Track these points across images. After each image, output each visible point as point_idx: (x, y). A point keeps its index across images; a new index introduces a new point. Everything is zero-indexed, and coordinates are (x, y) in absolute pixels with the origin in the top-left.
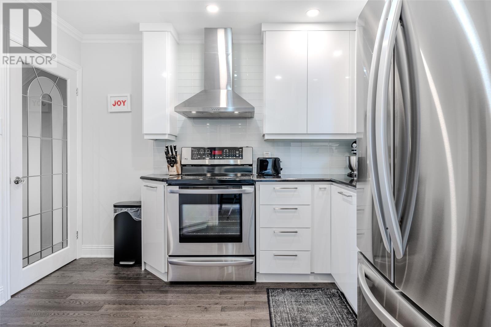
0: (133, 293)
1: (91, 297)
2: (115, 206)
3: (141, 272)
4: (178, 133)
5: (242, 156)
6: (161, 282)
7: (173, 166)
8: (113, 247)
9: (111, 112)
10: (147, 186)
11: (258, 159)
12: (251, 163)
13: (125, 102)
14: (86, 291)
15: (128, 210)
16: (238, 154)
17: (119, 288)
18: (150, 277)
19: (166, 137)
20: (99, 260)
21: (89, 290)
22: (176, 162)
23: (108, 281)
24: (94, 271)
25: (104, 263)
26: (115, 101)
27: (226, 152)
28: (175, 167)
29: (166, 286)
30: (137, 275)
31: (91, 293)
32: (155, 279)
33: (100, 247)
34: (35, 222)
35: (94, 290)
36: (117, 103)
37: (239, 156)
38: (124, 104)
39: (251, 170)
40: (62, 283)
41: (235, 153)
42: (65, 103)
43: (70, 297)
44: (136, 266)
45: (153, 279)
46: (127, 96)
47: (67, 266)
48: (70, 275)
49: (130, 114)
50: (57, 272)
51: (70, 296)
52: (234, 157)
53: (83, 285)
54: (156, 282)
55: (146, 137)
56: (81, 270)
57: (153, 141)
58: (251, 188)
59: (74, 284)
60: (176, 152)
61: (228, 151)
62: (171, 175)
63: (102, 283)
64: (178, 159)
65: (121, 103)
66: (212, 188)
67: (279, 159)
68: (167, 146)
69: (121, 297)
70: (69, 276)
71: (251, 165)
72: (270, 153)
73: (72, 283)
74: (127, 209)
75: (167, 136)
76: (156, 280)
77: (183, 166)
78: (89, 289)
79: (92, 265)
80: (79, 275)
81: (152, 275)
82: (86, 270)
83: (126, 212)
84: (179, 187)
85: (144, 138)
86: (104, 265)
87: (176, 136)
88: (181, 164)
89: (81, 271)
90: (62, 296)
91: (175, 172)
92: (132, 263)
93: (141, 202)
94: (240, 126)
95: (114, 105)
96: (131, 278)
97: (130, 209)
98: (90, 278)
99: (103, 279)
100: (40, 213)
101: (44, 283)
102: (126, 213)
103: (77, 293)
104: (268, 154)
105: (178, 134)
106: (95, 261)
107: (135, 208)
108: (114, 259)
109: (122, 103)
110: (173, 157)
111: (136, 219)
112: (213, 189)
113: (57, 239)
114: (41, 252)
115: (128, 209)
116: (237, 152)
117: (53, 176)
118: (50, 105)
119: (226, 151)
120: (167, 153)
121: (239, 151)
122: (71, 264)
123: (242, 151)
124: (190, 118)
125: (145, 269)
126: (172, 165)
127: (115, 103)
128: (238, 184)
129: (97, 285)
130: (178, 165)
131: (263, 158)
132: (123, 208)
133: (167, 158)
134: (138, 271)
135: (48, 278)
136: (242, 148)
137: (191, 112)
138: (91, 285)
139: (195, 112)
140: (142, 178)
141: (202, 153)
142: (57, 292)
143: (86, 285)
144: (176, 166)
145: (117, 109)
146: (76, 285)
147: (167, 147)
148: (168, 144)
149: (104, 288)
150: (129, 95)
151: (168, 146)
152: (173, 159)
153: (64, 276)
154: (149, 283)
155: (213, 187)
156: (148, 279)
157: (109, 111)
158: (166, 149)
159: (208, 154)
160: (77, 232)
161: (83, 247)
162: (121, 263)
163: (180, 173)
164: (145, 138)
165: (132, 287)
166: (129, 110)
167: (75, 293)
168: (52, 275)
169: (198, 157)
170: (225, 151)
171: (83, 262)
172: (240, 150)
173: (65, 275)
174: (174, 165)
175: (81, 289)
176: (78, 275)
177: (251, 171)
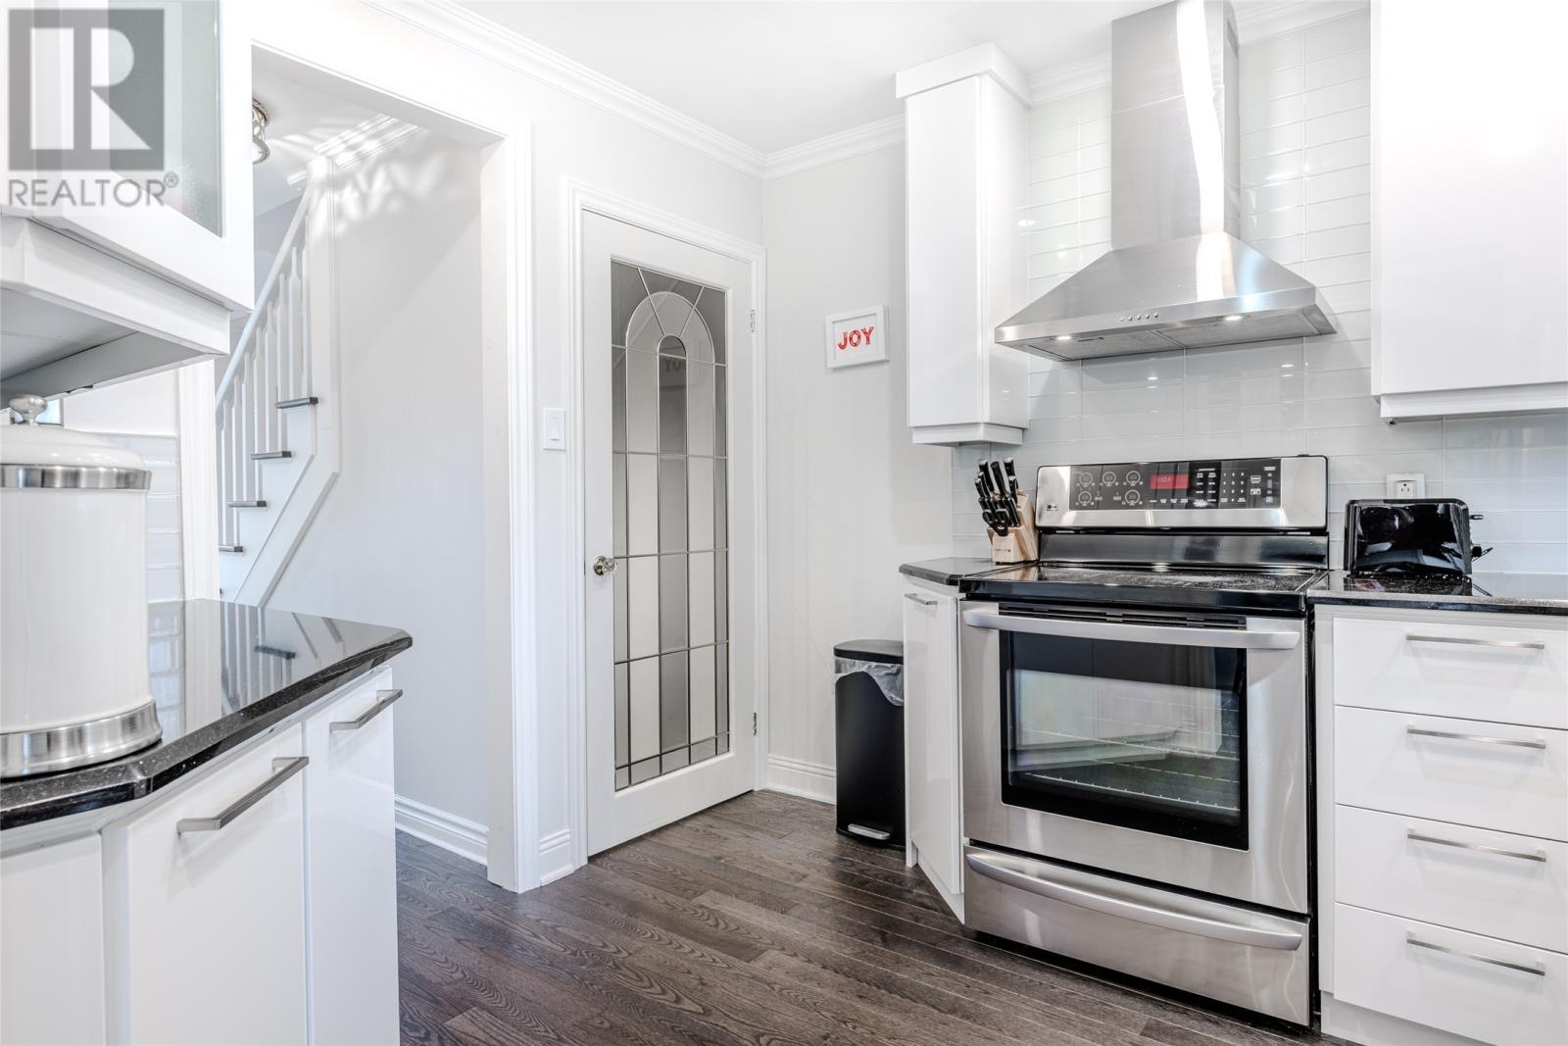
0: (856, 935)
1: (746, 914)
2: (839, 653)
3: (903, 871)
4: (1029, 418)
5: (1276, 493)
6: (950, 921)
7: (1004, 533)
8: (835, 774)
9: (836, 369)
10: (912, 597)
11: (1348, 507)
12: (1321, 524)
13: (870, 331)
14: (741, 893)
15: (870, 667)
16: (1256, 486)
17: (824, 908)
18: (920, 896)
19: (979, 435)
20: (804, 805)
21: (749, 892)
22: (1014, 519)
23: (805, 876)
24: (782, 837)
25: (815, 819)
26: (845, 334)
27: (1205, 479)
28: (1011, 536)
29: (959, 941)
30: (886, 879)
31: (751, 901)
32: (936, 906)
33: (811, 769)
34: (645, 677)
35: (763, 893)
36: (851, 339)
37: (1264, 494)
38: (868, 339)
39: (1324, 553)
40: (697, 853)
41: (1246, 479)
42: (721, 355)
43: (700, 897)
44: (894, 849)
45: (930, 904)
46: (875, 314)
47: (728, 805)
48: (725, 833)
49: (886, 367)
50: (700, 817)
51: (702, 894)
52: (1242, 500)
53: (742, 871)
54: (934, 916)
55: (919, 438)
56: (753, 825)
57: (950, 448)
58: (1294, 629)
59: (722, 861)
60: (1013, 485)
61: (1212, 475)
62: (998, 563)
63: (788, 879)
64: (1023, 506)
65: (859, 337)
66: (1121, 619)
67: (1461, 503)
68: (983, 463)
69: (820, 939)
70: (719, 837)
71: (1321, 532)
72: (1420, 478)
73: (720, 858)
74: (867, 666)
75: (982, 428)
76: (936, 910)
77: (1043, 532)
78: (751, 889)
79: (782, 817)
80: (743, 840)
81: (929, 891)
82: (764, 828)
83: (863, 673)
84: (1000, 608)
85: (911, 440)
86: (812, 823)
87: (1023, 429)
88: (1036, 528)
89: (752, 828)
90: (685, 890)
91: (1012, 553)
92: (880, 836)
93: (901, 646)
94: (1287, 371)
95: (842, 347)
96: (867, 885)
97: (877, 667)
98: (763, 855)
99: (796, 867)
100: (657, 653)
101: (662, 842)
102: (865, 677)
103: (720, 891)
104: (1409, 485)
105: (1030, 421)
106: (795, 807)
107: (889, 665)
108: (835, 810)
109: (863, 337)
110: (1001, 502)
111: (892, 698)
112: (1124, 622)
113: (702, 727)
114: (660, 755)
115: (870, 663)
116: (1255, 479)
117: (690, 555)
118: (680, 366)
119: (1206, 474)
120: (984, 486)
121: (1264, 474)
122: (738, 801)
123: (1277, 475)
124: (1070, 360)
125: (917, 864)
126: (1001, 528)
127: (845, 339)
128: (1236, 608)
129: (773, 882)
130: (1025, 530)
131: (1386, 501)
132: (857, 661)
133: (984, 504)
134: (896, 866)
135: (677, 829)
136: (1276, 462)
137: (1052, 338)
138: (759, 878)
139: (1068, 338)
140: (908, 570)
141: (1109, 485)
142: (679, 873)
143: (749, 874)
144: (1017, 534)
145: (852, 355)
146: (726, 866)
147: (984, 468)
148: (989, 459)
149: (786, 895)
150: (879, 311)
151: (987, 464)
152: (1003, 507)
153: (710, 834)
154: (911, 914)
155: (1124, 616)
156: (914, 902)
157: (832, 364)
158: (981, 474)
159: (1133, 488)
160: (755, 714)
161: (771, 760)
162: (854, 829)
163: (1033, 556)
164: (914, 442)
165: (859, 913)
166: (882, 356)
167: (717, 890)
168: (688, 824)
169: (1097, 499)
170: (1200, 476)
171: (766, 802)
172: (1267, 469)
173: (714, 831)
174: (1006, 530)
175: (733, 883)
176: (740, 839)
177: (1319, 557)
